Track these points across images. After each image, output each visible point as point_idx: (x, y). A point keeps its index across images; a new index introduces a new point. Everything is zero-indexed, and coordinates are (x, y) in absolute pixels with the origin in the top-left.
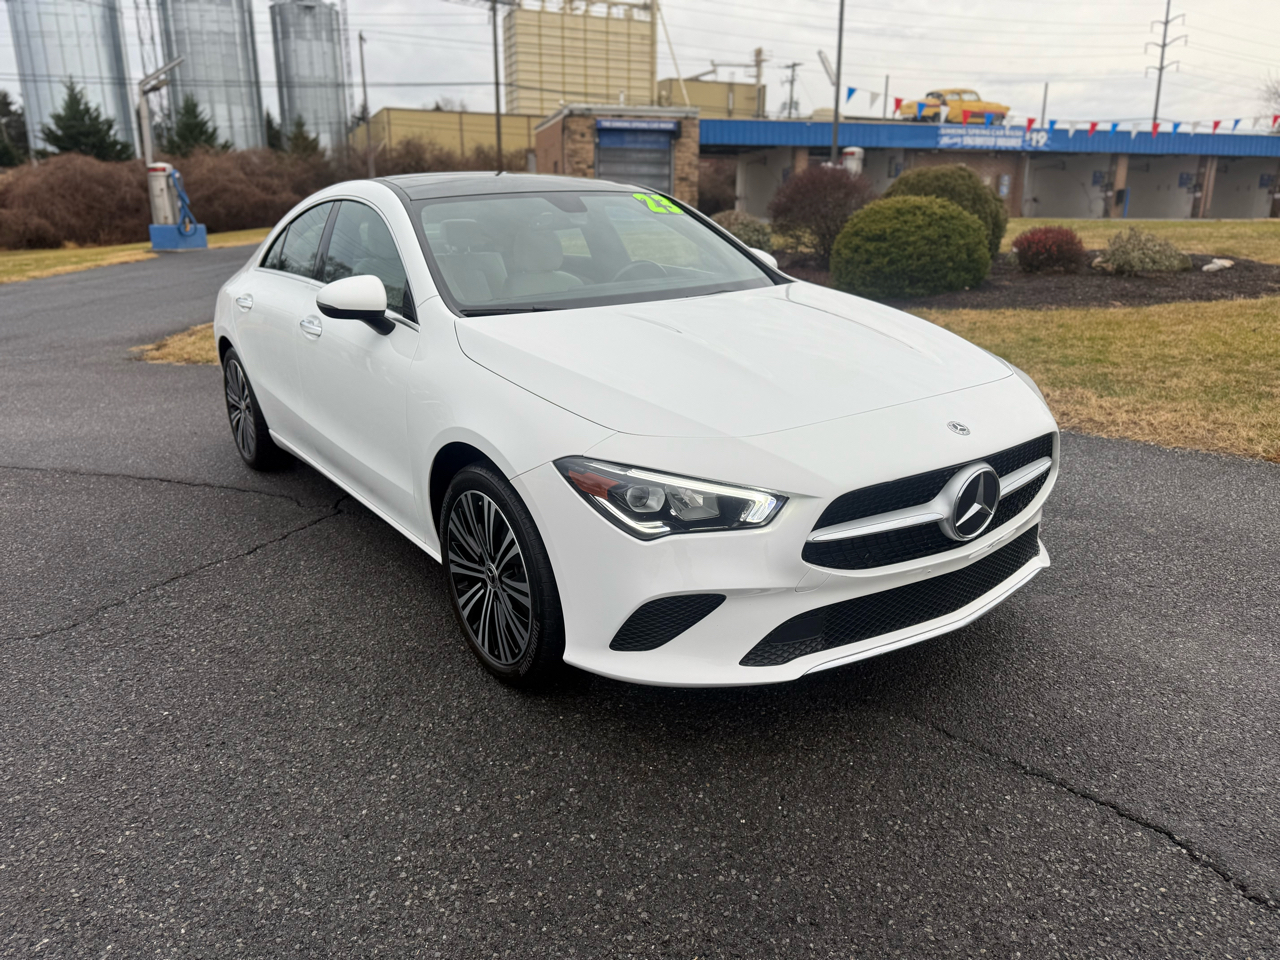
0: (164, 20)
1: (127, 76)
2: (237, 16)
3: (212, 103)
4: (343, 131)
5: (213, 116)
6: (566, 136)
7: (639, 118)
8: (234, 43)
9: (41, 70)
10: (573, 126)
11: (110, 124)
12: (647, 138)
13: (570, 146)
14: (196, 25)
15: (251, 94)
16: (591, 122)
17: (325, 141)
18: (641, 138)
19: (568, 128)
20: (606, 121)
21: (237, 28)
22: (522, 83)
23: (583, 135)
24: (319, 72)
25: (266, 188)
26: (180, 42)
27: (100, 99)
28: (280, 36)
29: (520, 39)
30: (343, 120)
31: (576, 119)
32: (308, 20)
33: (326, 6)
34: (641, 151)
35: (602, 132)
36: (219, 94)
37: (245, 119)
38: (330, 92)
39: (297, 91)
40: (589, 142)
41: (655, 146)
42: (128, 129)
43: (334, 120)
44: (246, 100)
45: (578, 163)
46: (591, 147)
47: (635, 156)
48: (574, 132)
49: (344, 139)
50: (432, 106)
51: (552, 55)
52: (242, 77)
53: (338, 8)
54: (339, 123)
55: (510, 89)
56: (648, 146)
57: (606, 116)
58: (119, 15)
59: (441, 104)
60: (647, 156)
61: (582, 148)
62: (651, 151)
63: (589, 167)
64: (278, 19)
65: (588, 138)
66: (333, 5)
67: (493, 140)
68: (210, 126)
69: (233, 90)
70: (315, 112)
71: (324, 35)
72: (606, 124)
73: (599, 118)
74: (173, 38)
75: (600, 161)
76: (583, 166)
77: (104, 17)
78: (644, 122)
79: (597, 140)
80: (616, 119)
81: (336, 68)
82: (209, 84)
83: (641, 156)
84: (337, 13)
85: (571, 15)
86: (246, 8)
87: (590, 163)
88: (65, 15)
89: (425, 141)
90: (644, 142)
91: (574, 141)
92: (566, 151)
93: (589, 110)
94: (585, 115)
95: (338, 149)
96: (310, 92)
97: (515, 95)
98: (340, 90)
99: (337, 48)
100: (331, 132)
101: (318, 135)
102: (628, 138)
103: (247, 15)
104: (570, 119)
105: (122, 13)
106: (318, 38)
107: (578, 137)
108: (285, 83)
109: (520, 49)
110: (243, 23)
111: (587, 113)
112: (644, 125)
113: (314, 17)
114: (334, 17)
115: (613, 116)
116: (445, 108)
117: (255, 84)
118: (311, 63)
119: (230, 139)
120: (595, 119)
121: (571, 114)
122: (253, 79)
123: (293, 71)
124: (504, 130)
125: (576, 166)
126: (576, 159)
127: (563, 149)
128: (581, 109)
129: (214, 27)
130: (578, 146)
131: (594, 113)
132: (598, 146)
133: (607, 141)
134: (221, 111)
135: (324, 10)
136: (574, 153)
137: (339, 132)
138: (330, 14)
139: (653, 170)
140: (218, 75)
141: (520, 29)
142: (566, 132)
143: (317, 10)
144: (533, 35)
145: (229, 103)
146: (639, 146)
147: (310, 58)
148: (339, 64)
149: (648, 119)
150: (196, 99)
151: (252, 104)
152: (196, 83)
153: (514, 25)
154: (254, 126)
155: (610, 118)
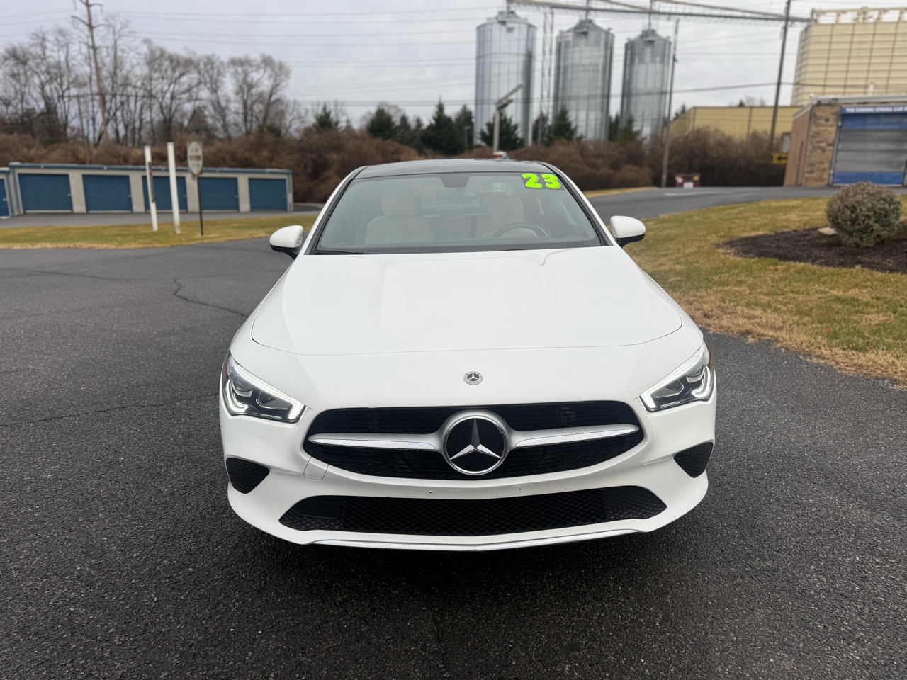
0: (558, 60)
1: (531, 97)
2: (602, 52)
3: (577, 110)
4: (661, 124)
5: (577, 119)
6: (812, 121)
7: (885, 103)
8: (598, 71)
9: (486, 97)
10: (819, 114)
11: (516, 127)
12: (889, 120)
13: (814, 129)
14: (576, 61)
15: (603, 104)
16: (836, 109)
17: (647, 131)
18: (883, 120)
19: (815, 115)
20: (851, 107)
21: (601, 60)
22: (808, 82)
23: (827, 120)
24: (650, 85)
25: (593, 166)
26: (565, 73)
27: (514, 113)
28: (628, 62)
29: (812, 47)
30: (662, 117)
31: (823, 107)
32: (648, 50)
33: (662, 39)
34: (881, 131)
35: (845, 116)
36: (583, 104)
37: (596, 119)
38: (655, 98)
39: (633, 99)
40: (831, 126)
41: (897, 127)
42: (526, 130)
43: (655, 116)
44: (599, 107)
45: (818, 142)
46: (833, 129)
47: (875, 135)
48: (820, 118)
49: (660, 130)
50: (736, 103)
51: (839, 58)
52: (599, 92)
53: (672, 40)
54: (659, 119)
55: (797, 86)
56: (890, 127)
57: (852, 104)
58: (533, 59)
59: (745, 101)
60: (888, 135)
61: (825, 131)
62: (892, 131)
63: (829, 145)
64: (629, 52)
65: (832, 122)
66: (668, 38)
67: (768, 127)
68: (573, 125)
69: (592, 101)
70: (643, 112)
71: (658, 59)
72: (851, 110)
73: (844, 106)
74: (562, 70)
75: (839, 140)
76: (823, 145)
77: (524, 62)
78: (889, 106)
79: (840, 124)
80: (861, 105)
81: (662, 81)
82: (578, 98)
83: (881, 135)
84: (670, 43)
85: (864, 23)
86: (609, 46)
87: (830, 142)
88: (504, 63)
89: (712, 129)
90: (886, 123)
91: (818, 125)
92: (811, 133)
93: (836, 99)
94: (832, 104)
95: (655, 137)
96: (642, 99)
97: (800, 91)
98: (663, 96)
99: (666, 67)
100: (652, 125)
101: (642, 127)
102: (870, 120)
103: (609, 52)
104: (817, 108)
105: (535, 58)
106: (653, 62)
107: (822, 122)
108: (627, 93)
109: (811, 55)
110: (605, 57)
111: (834, 102)
112: (888, 109)
113: (653, 48)
114: (667, 46)
115: (859, 103)
116: (747, 104)
117: (607, 96)
118: (646, 80)
119: (584, 134)
120: (841, 107)
121: (819, 104)
122: (606, 93)
123: (633, 85)
124: (778, 119)
125: (816, 145)
126: (818, 139)
127: (808, 131)
128: (829, 100)
129: (586, 61)
130: (821, 128)
131: (840, 102)
132: (839, 129)
133: (849, 124)
134: (582, 115)
135: (661, 42)
136: (817, 134)
137: (657, 126)
138: (665, 45)
139: (891, 146)
140: (585, 92)
141: (813, 40)
142: (813, 118)
143: (656, 43)
144: (825, 43)
145: (588, 110)
146: (880, 127)
147: (646, 75)
148: (665, 78)
149: (893, 104)
150: (567, 108)
151: (602, 110)
152: (570, 98)
153: (809, 37)
154: (602, 124)
155: (855, 105)
